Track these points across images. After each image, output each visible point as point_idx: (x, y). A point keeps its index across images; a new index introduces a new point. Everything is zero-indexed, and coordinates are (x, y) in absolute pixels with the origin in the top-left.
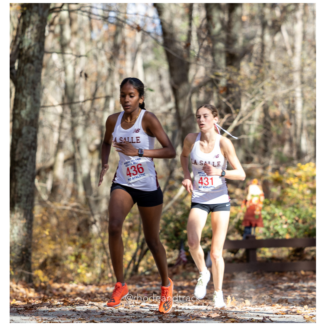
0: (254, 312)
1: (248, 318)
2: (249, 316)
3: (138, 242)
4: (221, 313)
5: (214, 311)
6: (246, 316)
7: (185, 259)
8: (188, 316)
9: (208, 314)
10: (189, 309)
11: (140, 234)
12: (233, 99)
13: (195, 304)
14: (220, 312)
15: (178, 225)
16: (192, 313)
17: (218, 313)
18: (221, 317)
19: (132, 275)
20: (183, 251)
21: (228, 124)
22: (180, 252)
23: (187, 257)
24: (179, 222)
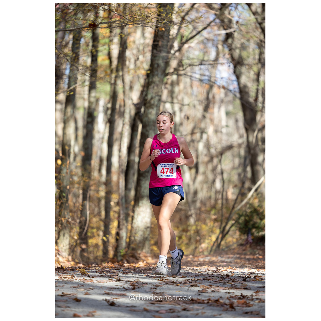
3: (220, 228)
7: (251, 241)
11: (221, 224)
15: (247, 218)
19: (215, 251)
20: (250, 235)
22: (248, 236)
23: (253, 240)
24: (247, 216)
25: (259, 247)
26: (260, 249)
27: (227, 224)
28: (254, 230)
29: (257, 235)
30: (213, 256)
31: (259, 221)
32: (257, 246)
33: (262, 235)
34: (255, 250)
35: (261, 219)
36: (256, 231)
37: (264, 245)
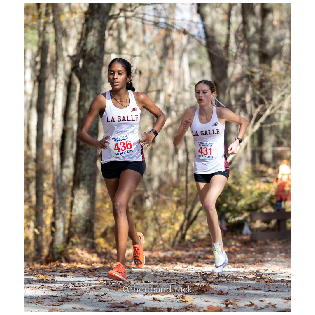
0: (285, 273)
1: (280, 279)
2: (280, 277)
3: (185, 213)
4: (257, 275)
5: (250, 272)
6: (278, 277)
7: (225, 229)
8: (228, 277)
9: (245, 275)
10: (229, 271)
11: (187, 207)
12: (266, 92)
13: (234, 267)
14: (255, 274)
16: (231, 275)
17: (253, 275)
18: (256, 278)
19: (180, 242)
20: (223, 222)
21: (261, 113)
23: (227, 227)
25: (235, 237)
26: (237, 240)
27: (193, 207)
28: (228, 215)
29: (233, 220)
30: (177, 250)
31: (234, 202)
32: (232, 235)
33: (239, 220)
34: (231, 240)
35: (237, 200)
36: (230, 216)
37: (241, 233)
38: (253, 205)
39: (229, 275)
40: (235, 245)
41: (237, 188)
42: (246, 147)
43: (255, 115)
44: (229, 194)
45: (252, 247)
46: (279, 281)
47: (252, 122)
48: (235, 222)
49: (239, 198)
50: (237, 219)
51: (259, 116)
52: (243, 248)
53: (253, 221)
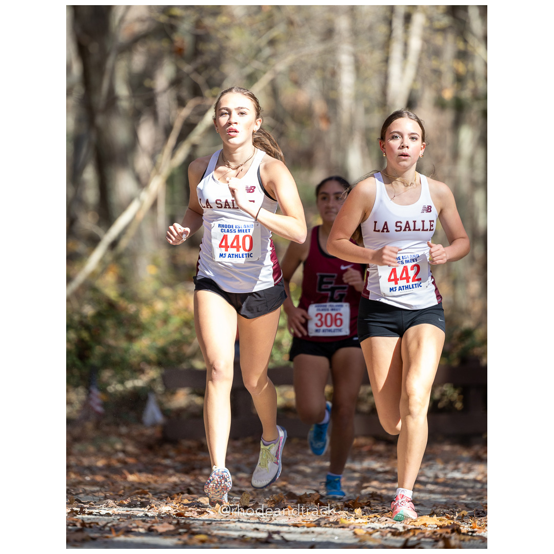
0: (249, 521)
1: (235, 534)
2: (236, 530)
4: (178, 523)
5: (162, 518)
6: (230, 530)
7: (99, 409)
8: (107, 529)
9: (149, 525)
10: (108, 515)
12: (206, 66)
13: (121, 505)
14: (175, 522)
15: (85, 335)
16: (114, 523)
17: (170, 523)
18: (177, 532)
20: (95, 391)
21: (193, 119)
22: (89, 393)
23: (104, 405)
24: (87, 328)
25: (124, 430)
26: (129, 436)
28: (106, 374)
29: (119, 387)
31: (123, 344)
32: (118, 425)
33: (135, 388)
34: (113, 439)
35: (131, 338)
36: (113, 376)
37: (139, 420)
38: (172, 350)
39: (108, 523)
40: (124, 451)
41: (132, 308)
42: (154, 205)
43: (178, 125)
44: (109, 323)
45: (166, 457)
46: (235, 539)
47: (172, 141)
48: (124, 391)
49: (134, 332)
50: (130, 384)
51: (189, 127)
52: (144, 459)
53: (170, 390)
